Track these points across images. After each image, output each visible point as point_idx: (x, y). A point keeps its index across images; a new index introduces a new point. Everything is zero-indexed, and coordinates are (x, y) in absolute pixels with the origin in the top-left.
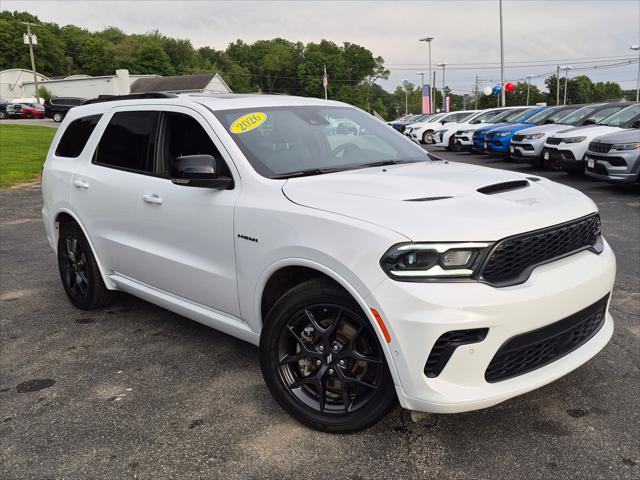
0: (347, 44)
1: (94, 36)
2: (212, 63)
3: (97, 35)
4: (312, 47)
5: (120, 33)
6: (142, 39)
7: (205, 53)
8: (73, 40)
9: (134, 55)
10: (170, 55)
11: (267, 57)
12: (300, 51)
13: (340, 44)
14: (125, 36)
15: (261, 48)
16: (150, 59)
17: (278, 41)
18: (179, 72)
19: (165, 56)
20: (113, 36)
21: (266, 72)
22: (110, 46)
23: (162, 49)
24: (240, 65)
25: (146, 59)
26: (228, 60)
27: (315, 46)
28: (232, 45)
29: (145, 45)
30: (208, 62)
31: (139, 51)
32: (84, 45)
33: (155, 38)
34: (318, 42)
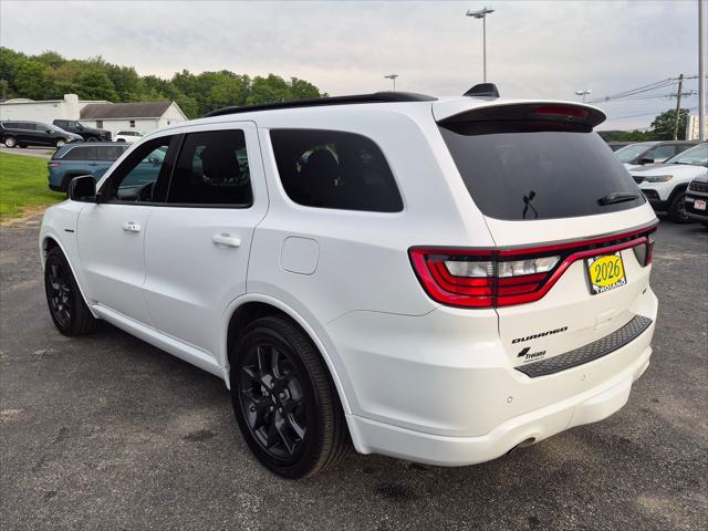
0: (294, 80)
1: (31, 59)
2: (158, 92)
3: (34, 58)
4: (259, 81)
5: (58, 58)
6: (83, 65)
7: (150, 81)
8: (8, 63)
9: (75, 81)
10: (115, 82)
11: (214, 88)
12: (246, 83)
13: (287, 79)
14: (65, 62)
15: (207, 79)
16: (94, 85)
17: (225, 72)
18: (124, 99)
19: (109, 83)
20: (52, 60)
21: (213, 102)
22: (49, 71)
23: (106, 76)
24: (186, 94)
25: (89, 85)
26: (175, 90)
27: (262, 79)
28: (178, 75)
29: (87, 71)
30: (154, 91)
31: (82, 76)
32: (20, 68)
33: (98, 64)
34: (266, 77)
